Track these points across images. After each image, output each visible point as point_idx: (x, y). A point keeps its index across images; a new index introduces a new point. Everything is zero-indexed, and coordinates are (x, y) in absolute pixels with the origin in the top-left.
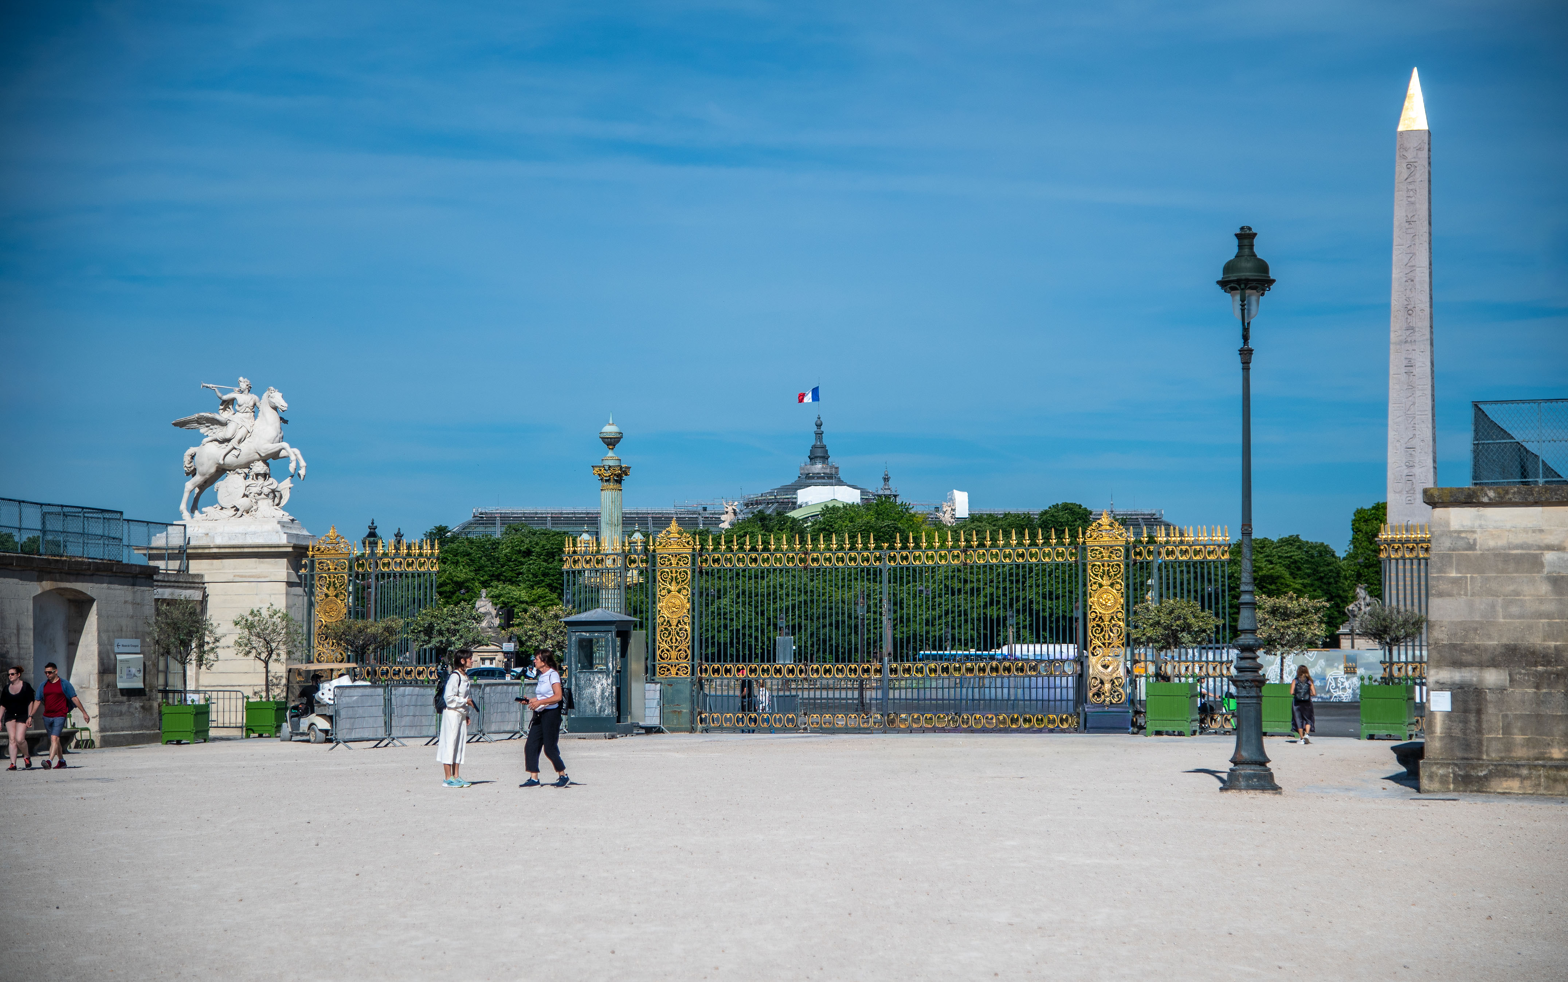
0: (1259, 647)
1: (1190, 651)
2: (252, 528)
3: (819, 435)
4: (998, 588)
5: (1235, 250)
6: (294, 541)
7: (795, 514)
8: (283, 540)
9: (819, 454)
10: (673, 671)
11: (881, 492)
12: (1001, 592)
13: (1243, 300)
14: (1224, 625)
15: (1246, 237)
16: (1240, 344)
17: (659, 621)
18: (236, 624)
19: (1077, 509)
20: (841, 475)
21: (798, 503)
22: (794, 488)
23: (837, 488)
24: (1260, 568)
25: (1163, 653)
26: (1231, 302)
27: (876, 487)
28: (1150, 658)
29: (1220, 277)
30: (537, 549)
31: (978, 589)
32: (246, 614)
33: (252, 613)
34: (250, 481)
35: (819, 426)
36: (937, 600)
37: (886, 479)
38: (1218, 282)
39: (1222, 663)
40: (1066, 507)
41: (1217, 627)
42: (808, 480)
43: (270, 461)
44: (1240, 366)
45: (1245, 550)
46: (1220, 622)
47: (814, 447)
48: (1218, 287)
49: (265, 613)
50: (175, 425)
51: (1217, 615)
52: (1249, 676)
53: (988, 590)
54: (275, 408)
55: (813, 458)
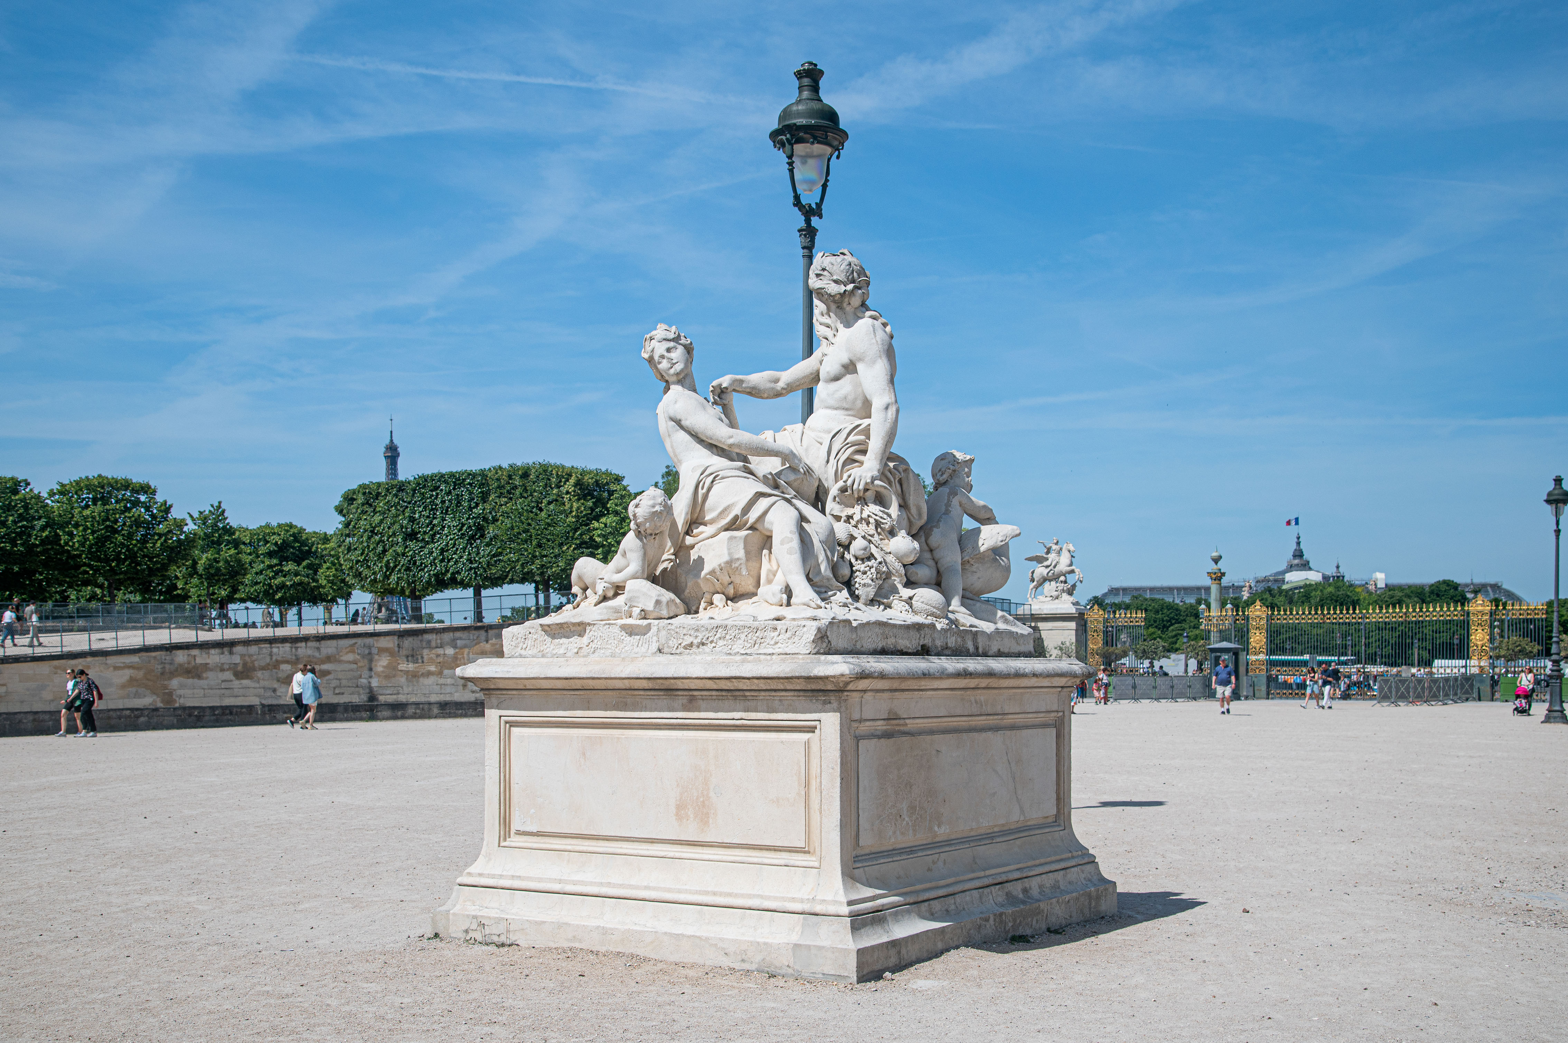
0: (1562, 660)
1: (1520, 661)
2: (1060, 606)
3: (1298, 543)
4: (1405, 627)
5: (1553, 486)
6: (1079, 611)
7: (1284, 587)
8: (1074, 611)
9: (1299, 554)
10: (1257, 671)
11: (1334, 575)
12: (1407, 630)
13: (1556, 508)
14: (1542, 650)
15: (1558, 481)
16: (1555, 528)
17: (1250, 647)
18: (1056, 648)
19: (1451, 583)
20: (1311, 565)
21: (1286, 580)
22: (1284, 572)
23: (1308, 572)
24: (1563, 616)
25: (1509, 663)
26: (1549, 509)
27: (1331, 571)
28: (1502, 665)
29: (1545, 498)
30: (1150, 608)
31: (1396, 628)
32: (1059, 643)
33: (1062, 643)
34: (1058, 585)
35: (1298, 538)
36: (1371, 634)
37: (1338, 567)
38: (1545, 501)
39: (1541, 667)
40: (1445, 582)
41: (1539, 650)
42: (1291, 568)
43: (1067, 575)
44: (1554, 537)
45: (1555, 605)
46: (1540, 648)
47: (1296, 550)
48: (1545, 503)
49: (1068, 644)
50: (1026, 559)
51: (1538, 644)
52: (1555, 673)
53: (1400, 628)
54: (1069, 551)
55: (1295, 556)
